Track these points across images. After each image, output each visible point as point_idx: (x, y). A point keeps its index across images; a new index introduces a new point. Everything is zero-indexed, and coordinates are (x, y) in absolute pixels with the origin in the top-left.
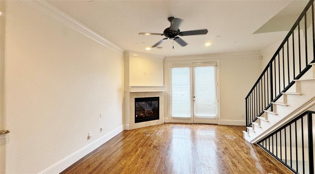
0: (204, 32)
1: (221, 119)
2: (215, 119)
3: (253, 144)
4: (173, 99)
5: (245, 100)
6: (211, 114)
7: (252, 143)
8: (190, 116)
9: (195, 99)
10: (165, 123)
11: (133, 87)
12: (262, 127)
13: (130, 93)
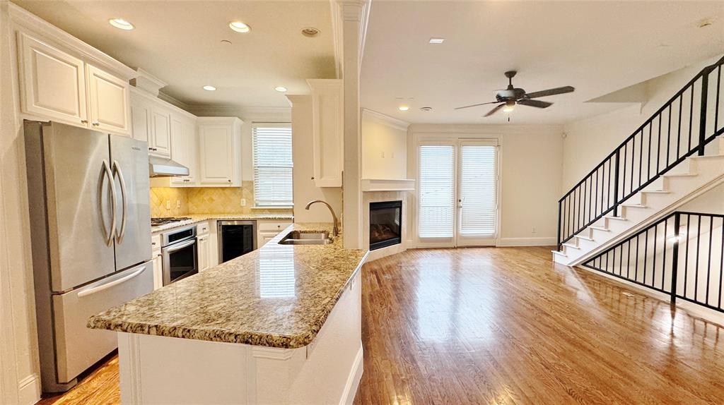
0: (569, 89)
1: (501, 237)
2: (492, 237)
3: (573, 267)
4: (422, 203)
5: (559, 203)
6: (485, 230)
7: (571, 266)
8: (451, 236)
9: (461, 204)
10: (408, 250)
11: (372, 181)
12: (596, 240)
13: (364, 192)
